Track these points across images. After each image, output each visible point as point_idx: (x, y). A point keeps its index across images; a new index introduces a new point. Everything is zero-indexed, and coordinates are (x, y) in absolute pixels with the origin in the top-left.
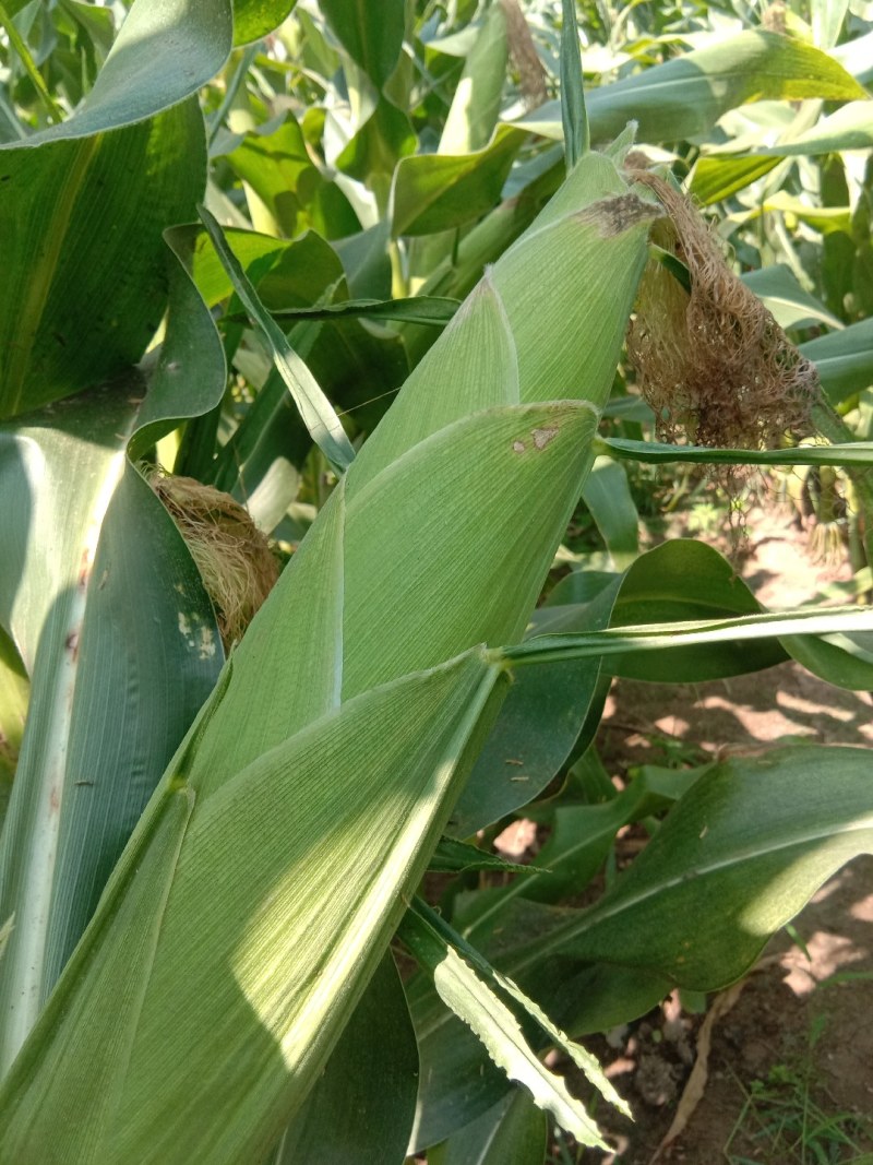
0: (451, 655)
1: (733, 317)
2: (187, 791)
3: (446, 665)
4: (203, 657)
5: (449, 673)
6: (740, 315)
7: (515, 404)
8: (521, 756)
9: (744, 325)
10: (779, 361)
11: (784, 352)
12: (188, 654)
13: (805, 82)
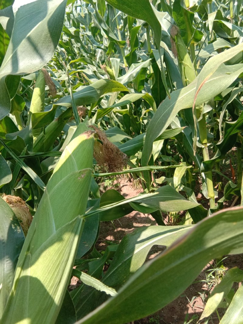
0: (74, 218)
1: (111, 149)
2: (29, 254)
3: (74, 220)
4: (18, 232)
5: (74, 221)
6: (112, 148)
7: (77, 171)
8: (85, 241)
9: (113, 150)
10: (120, 155)
11: (121, 153)
12: (15, 233)
13: (116, 88)
